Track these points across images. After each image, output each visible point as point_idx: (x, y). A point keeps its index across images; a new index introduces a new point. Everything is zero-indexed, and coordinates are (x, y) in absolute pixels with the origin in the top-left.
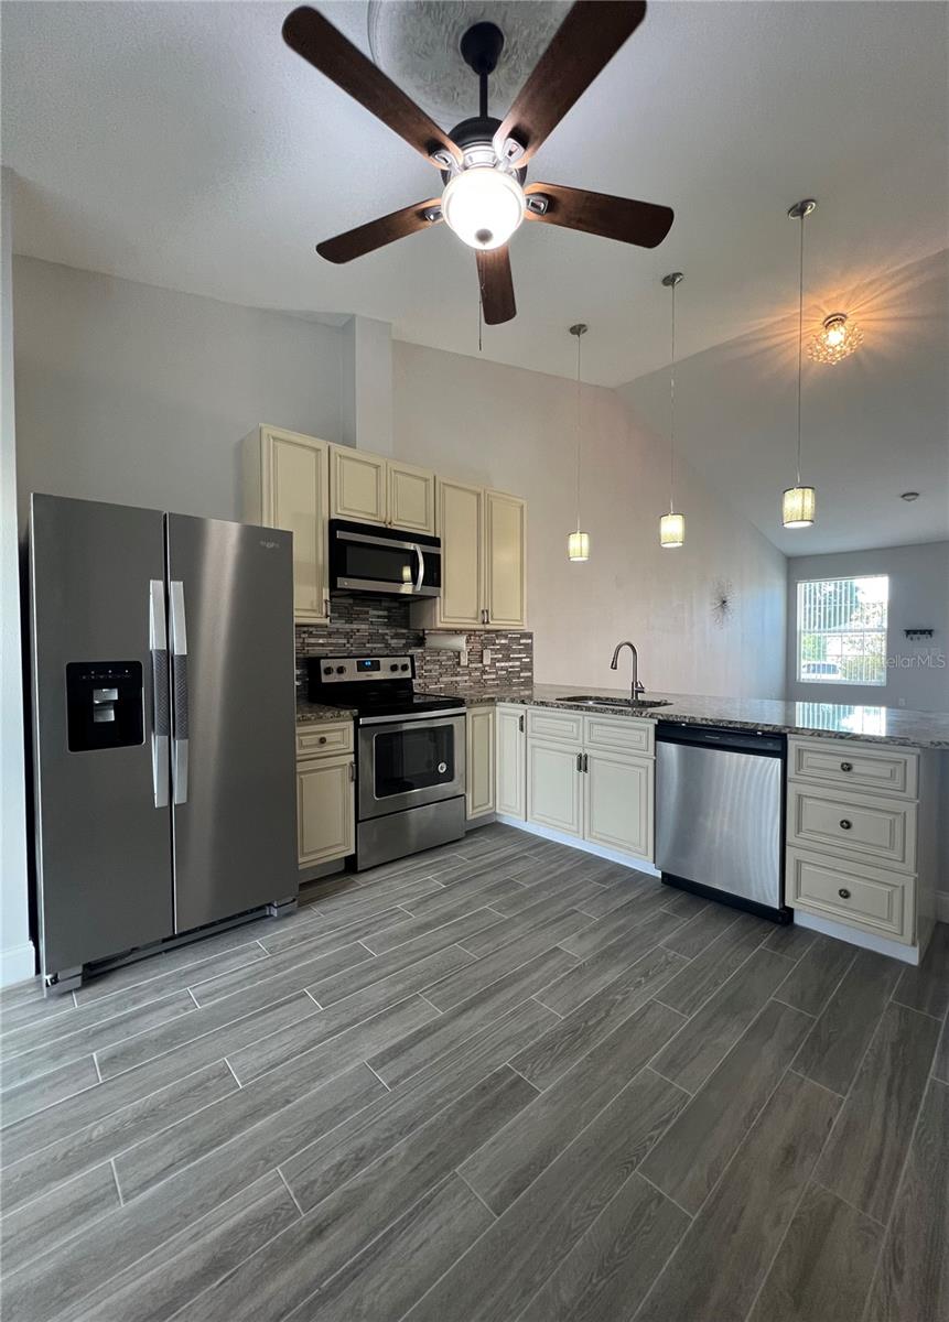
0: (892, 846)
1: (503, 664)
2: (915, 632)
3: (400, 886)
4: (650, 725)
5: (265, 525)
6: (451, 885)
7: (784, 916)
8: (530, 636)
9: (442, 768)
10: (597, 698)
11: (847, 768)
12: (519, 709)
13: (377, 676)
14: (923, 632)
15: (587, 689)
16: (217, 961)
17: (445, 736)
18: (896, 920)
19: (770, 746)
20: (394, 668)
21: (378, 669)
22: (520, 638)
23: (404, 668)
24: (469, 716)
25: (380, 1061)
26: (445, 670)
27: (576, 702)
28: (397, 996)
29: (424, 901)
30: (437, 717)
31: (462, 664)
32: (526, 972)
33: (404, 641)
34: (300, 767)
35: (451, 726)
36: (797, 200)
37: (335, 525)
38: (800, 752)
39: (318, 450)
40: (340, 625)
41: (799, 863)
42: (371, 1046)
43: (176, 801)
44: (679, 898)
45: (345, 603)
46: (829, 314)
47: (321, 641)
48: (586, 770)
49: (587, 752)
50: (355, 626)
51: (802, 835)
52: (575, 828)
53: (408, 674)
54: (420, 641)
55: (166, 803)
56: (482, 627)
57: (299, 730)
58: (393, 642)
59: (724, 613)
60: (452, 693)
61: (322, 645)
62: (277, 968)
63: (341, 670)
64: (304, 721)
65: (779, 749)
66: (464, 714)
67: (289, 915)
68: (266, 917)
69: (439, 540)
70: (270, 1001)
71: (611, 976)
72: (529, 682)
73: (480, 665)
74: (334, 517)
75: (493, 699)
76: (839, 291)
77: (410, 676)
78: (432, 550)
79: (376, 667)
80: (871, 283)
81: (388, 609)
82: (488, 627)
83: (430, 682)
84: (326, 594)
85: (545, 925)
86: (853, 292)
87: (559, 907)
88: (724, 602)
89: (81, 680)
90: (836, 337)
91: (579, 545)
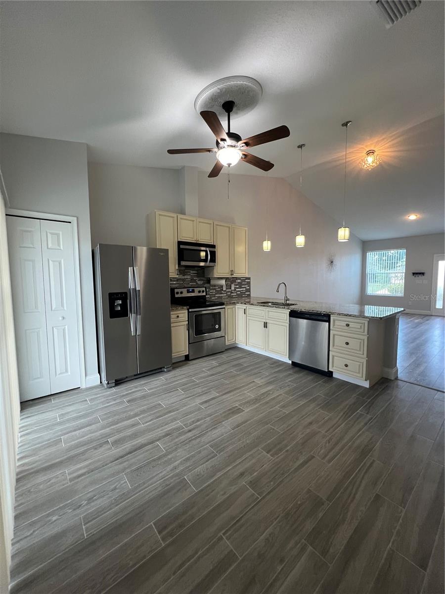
0: (360, 350)
1: (239, 290)
2: (417, 274)
3: (204, 364)
4: (287, 312)
5: (158, 247)
6: (220, 365)
7: (330, 374)
8: (249, 279)
9: (217, 327)
10: (272, 302)
11: (348, 325)
12: (244, 306)
13: (193, 295)
14: (420, 273)
15: (269, 299)
16: (150, 381)
17: (218, 316)
18: (361, 373)
19: (325, 318)
20: (199, 292)
21: (194, 292)
22: (246, 279)
23: (203, 292)
24: (226, 309)
25: (202, 403)
26: (218, 292)
27: (264, 304)
28: (205, 390)
29: (212, 368)
30: (215, 309)
31: (224, 290)
32: (243, 386)
33: (203, 282)
34: (172, 325)
35: (220, 312)
36: (345, 121)
37: (180, 243)
38: (334, 321)
39: (173, 217)
40: (181, 277)
41: (333, 356)
42: (198, 401)
43: (137, 334)
44: (297, 369)
45: (182, 270)
46: (368, 150)
47: (174, 283)
48: (267, 328)
49: (267, 321)
50: (186, 277)
51: (335, 347)
52: (263, 347)
53: (204, 294)
54: (209, 281)
55: (135, 334)
56: (231, 276)
57: (172, 313)
58: (199, 282)
59: (332, 266)
60: (219, 300)
61: (175, 284)
62: (169, 383)
63: (181, 293)
64: (173, 310)
65: (327, 319)
66: (224, 308)
67: (169, 371)
68: (162, 371)
69: (215, 246)
70: (168, 391)
71: (270, 388)
72: (249, 295)
73: (230, 290)
74: (179, 240)
75: (235, 303)
76: (372, 142)
77: (205, 294)
78: (212, 249)
79: (193, 291)
80: (383, 139)
81: (197, 270)
82: (233, 276)
83: (212, 296)
84: (177, 268)
85: (251, 375)
86: (377, 142)
87: (256, 371)
88: (332, 262)
89: (112, 298)
90: (370, 159)
91: (267, 246)
